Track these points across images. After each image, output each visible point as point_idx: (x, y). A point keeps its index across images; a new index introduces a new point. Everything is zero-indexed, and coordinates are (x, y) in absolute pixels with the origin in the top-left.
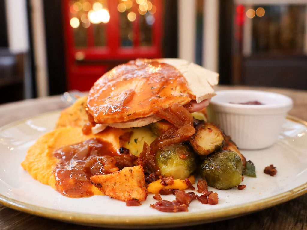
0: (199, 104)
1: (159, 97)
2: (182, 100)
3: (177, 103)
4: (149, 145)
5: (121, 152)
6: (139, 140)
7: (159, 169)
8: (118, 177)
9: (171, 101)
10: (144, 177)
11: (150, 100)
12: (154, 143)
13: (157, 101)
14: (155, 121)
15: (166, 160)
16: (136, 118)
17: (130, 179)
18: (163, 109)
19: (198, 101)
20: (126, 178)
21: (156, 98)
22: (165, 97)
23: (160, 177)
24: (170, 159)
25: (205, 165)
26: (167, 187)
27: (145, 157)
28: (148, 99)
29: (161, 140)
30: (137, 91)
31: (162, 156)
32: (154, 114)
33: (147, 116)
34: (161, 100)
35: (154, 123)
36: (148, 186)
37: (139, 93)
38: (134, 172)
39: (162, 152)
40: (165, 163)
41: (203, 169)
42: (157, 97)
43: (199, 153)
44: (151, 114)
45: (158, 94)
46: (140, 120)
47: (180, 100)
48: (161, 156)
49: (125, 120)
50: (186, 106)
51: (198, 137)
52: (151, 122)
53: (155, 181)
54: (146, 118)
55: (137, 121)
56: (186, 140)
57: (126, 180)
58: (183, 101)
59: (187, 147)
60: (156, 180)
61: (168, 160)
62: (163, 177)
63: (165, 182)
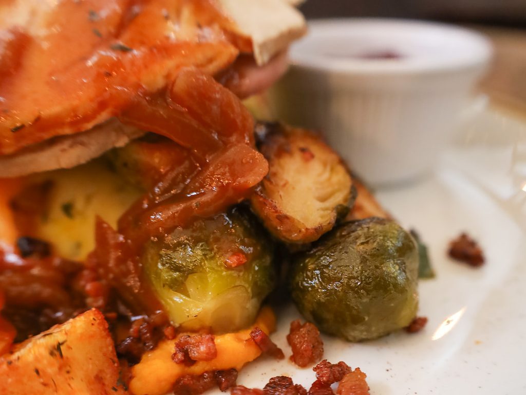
0: (264, 66)
1: (124, 50)
2: (209, 54)
3: (192, 68)
4: (114, 226)
5: (23, 254)
6: (79, 205)
7: (159, 305)
8: (10, 380)
9: (170, 64)
10: (110, 348)
11: (90, 63)
12: (130, 218)
13: (117, 65)
14: (122, 142)
15: (181, 276)
16: (46, 136)
17: (60, 379)
18: (146, 94)
19: (261, 57)
20: (42, 380)
21: (113, 56)
22: (144, 49)
23: (168, 331)
24: (192, 272)
25: (307, 277)
26: (197, 369)
27: (108, 270)
28: (84, 59)
29: (153, 207)
30: (39, 31)
31: (163, 265)
32: (115, 114)
33: (90, 126)
34: (133, 63)
35: (121, 149)
36: (131, 378)
37: (47, 38)
38: (69, 348)
39: (163, 252)
40: (178, 286)
41: (304, 290)
42: (114, 49)
43: (288, 239)
44: (104, 116)
45: (117, 35)
46: (66, 145)
47: (200, 57)
48: (160, 266)
49: (8, 150)
50: (225, 76)
51: (277, 185)
52: (110, 147)
53: (152, 350)
54: (88, 133)
55: (56, 150)
56: (240, 200)
57: (45, 385)
58: (210, 61)
59: (245, 222)
60: (155, 347)
61: (187, 277)
62: (177, 331)
63: (186, 354)
